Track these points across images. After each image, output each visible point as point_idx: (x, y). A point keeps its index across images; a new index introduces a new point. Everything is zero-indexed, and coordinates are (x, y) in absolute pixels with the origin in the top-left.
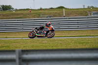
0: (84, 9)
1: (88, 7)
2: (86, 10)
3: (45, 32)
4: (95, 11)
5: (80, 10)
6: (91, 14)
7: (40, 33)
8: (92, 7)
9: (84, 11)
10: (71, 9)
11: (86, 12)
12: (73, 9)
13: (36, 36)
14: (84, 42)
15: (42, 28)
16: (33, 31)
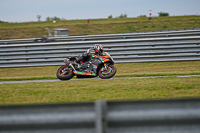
0: (39, 23)
1: (48, 19)
2: (43, 26)
3: (95, 67)
4: (62, 27)
5: (30, 26)
6: (53, 34)
7: (83, 69)
8: (56, 19)
9: (39, 27)
10: (12, 24)
11: (43, 30)
12: (16, 24)
13: (74, 74)
14: (40, 92)
15: (86, 58)
16: (67, 65)
